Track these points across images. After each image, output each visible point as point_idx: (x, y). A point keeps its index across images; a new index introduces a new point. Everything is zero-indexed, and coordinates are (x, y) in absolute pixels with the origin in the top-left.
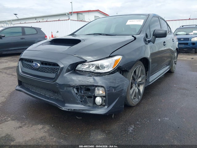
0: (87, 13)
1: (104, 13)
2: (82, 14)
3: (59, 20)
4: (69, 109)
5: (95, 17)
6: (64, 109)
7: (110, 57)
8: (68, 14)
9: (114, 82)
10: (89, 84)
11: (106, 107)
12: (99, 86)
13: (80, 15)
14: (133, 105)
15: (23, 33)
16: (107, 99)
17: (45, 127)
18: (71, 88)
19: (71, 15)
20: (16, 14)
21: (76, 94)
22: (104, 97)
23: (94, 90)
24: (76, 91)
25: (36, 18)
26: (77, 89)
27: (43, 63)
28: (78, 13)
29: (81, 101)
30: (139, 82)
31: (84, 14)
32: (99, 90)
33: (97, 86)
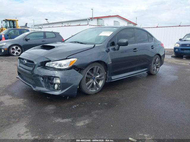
0: (107, 18)
1: (123, 18)
2: (102, 19)
3: (79, 25)
4: (37, 90)
5: (114, 21)
6: (34, 89)
7: (66, 59)
8: (89, 19)
9: (69, 75)
10: (50, 75)
11: (60, 91)
12: (56, 77)
13: (100, 20)
14: (90, 94)
15: (45, 36)
16: (61, 86)
17: (24, 100)
18: (39, 77)
19: (92, 20)
20: (47, 19)
21: (42, 81)
22: (60, 84)
23: (53, 79)
24: (42, 79)
25: (62, 23)
26: (43, 78)
27: (28, 61)
28: (98, 18)
29: (45, 86)
30: (98, 78)
31: (103, 19)
32: (56, 79)
33: (55, 77)
